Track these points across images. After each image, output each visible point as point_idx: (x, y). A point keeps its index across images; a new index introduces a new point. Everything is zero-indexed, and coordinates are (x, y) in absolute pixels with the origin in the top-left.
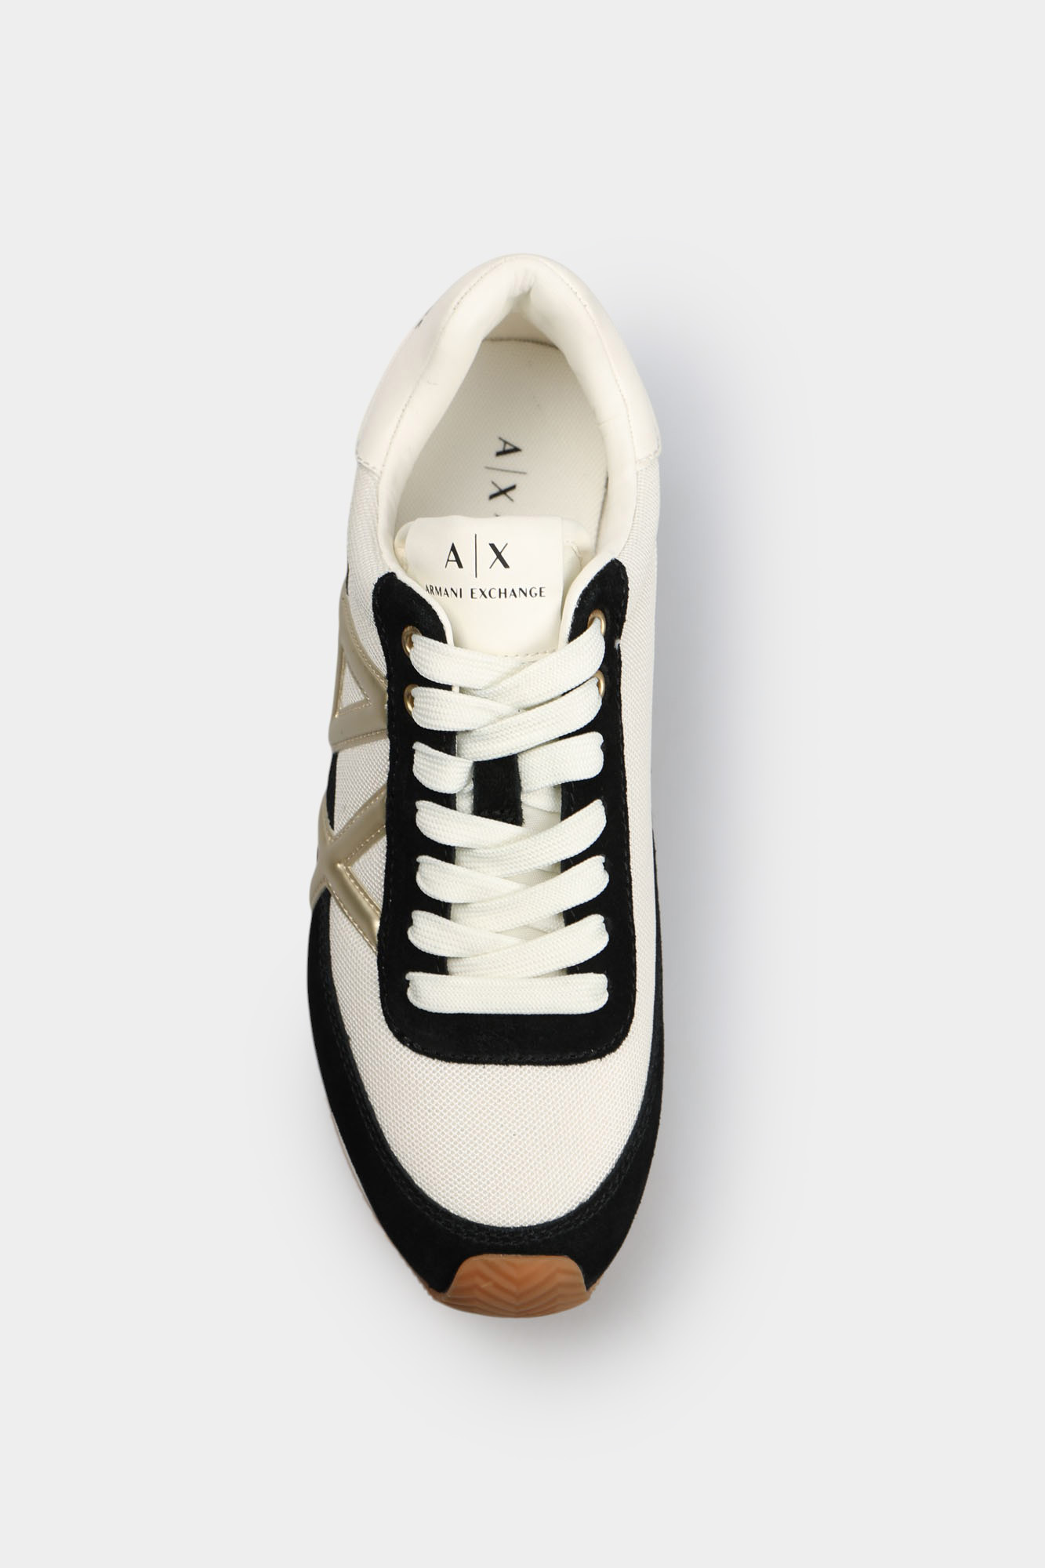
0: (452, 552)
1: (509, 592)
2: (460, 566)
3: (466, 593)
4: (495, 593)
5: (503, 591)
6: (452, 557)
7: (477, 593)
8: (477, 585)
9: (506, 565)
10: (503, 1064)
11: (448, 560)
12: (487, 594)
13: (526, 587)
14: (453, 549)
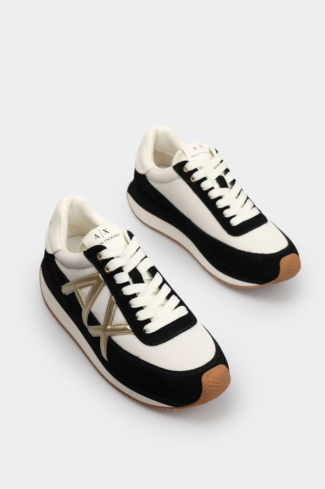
0: (96, 236)
1: (113, 237)
2: (99, 237)
3: (104, 242)
4: (110, 238)
5: (111, 237)
6: (96, 237)
7: (106, 240)
8: (105, 239)
9: (109, 232)
10: (177, 335)
11: (96, 238)
12: (108, 239)
13: (115, 235)
14: (95, 235)
